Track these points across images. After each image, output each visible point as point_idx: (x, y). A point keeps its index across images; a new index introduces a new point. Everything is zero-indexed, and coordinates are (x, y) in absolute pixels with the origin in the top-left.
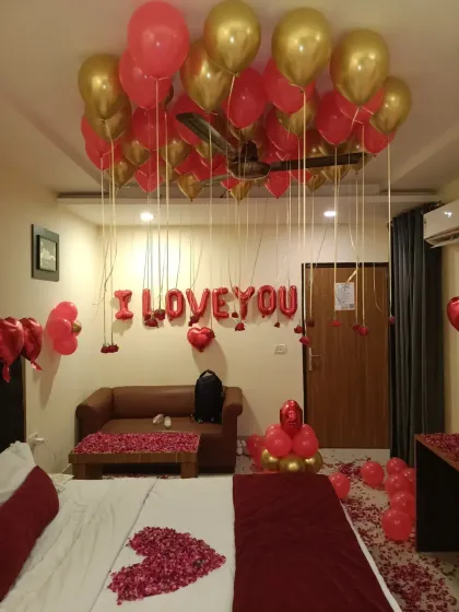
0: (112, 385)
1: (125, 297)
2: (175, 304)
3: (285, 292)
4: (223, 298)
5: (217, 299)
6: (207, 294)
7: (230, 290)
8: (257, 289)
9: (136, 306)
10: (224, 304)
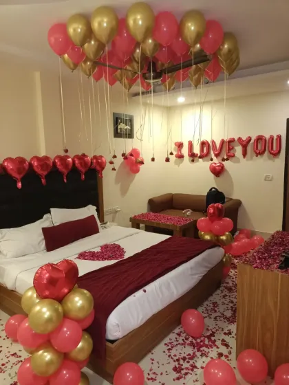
0: (174, 192)
1: (180, 146)
2: (205, 149)
3: (273, 139)
4: (232, 144)
5: (228, 145)
6: (223, 142)
7: (236, 139)
8: (254, 138)
9: (185, 151)
10: (233, 148)
